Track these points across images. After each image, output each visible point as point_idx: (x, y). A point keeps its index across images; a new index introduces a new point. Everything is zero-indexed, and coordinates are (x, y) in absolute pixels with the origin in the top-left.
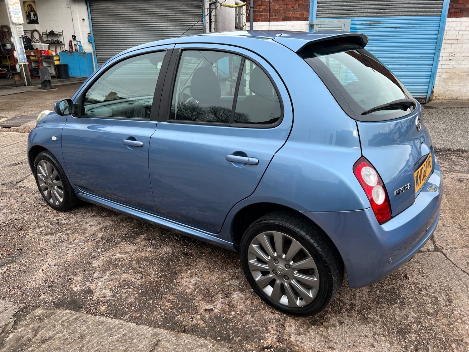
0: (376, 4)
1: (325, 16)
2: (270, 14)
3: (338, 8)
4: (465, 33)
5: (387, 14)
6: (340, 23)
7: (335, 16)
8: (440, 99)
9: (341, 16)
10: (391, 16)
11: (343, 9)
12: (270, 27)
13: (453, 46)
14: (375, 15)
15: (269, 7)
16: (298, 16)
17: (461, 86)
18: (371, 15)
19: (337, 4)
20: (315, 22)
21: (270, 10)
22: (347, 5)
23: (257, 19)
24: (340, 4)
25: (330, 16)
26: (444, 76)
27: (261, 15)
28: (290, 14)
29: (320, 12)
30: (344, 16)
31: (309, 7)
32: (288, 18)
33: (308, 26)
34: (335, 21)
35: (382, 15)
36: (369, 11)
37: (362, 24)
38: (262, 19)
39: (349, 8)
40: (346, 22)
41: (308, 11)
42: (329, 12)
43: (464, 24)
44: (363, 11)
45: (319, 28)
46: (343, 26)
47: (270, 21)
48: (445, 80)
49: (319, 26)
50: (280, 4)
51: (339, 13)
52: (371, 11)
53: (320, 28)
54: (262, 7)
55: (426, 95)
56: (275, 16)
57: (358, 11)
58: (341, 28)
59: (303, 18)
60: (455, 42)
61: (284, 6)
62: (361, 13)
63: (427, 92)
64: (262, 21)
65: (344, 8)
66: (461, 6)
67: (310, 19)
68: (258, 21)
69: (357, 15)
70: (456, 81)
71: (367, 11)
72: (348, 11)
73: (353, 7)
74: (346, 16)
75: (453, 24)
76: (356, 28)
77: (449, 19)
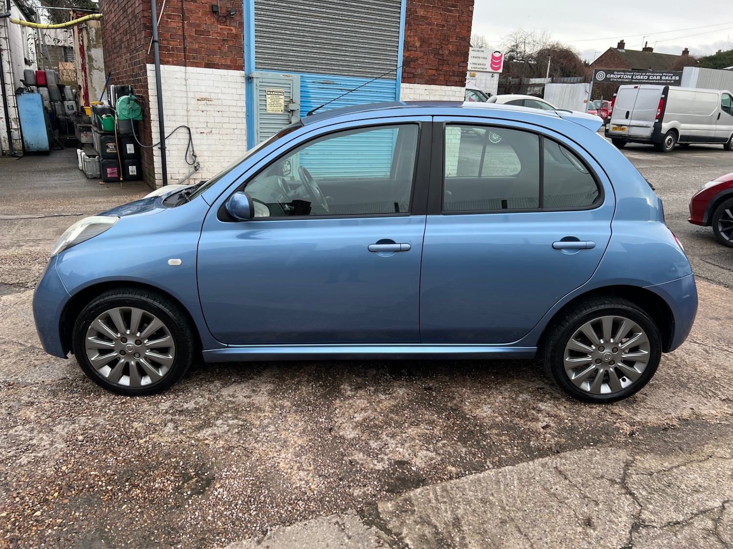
0: (328, 59)
1: (267, 67)
2: (185, 55)
3: (283, 58)
5: (340, 73)
6: (287, 78)
7: (280, 68)
9: (287, 69)
10: (345, 75)
11: (289, 60)
12: (187, 74)
14: (328, 72)
15: (182, 43)
16: (229, 63)
18: (323, 72)
19: (281, 52)
20: (255, 74)
21: (185, 48)
22: (294, 56)
23: (166, 60)
24: (285, 53)
25: (273, 68)
27: (172, 55)
28: (216, 59)
29: (260, 61)
31: (244, 52)
32: (214, 64)
33: (244, 78)
34: (281, 75)
35: (335, 73)
36: (320, 66)
37: (314, 82)
38: (173, 61)
39: (296, 59)
40: (294, 78)
41: (242, 57)
42: (272, 62)
43: (418, 92)
44: (313, 66)
45: (260, 82)
46: (291, 82)
47: (186, 66)
49: (261, 80)
50: (199, 41)
51: (284, 65)
52: (322, 67)
53: (262, 82)
54: (172, 43)
56: (194, 58)
57: (307, 65)
58: (289, 86)
59: (235, 66)
61: (206, 46)
64: (173, 64)
65: (291, 59)
66: (413, 71)
67: (246, 68)
68: (167, 63)
69: (307, 70)
71: (318, 66)
72: (295, 64)
73: (301, 60)
74: (294, 69)
75: (408, 91)
76: (307, 87)
77: (403, 85)
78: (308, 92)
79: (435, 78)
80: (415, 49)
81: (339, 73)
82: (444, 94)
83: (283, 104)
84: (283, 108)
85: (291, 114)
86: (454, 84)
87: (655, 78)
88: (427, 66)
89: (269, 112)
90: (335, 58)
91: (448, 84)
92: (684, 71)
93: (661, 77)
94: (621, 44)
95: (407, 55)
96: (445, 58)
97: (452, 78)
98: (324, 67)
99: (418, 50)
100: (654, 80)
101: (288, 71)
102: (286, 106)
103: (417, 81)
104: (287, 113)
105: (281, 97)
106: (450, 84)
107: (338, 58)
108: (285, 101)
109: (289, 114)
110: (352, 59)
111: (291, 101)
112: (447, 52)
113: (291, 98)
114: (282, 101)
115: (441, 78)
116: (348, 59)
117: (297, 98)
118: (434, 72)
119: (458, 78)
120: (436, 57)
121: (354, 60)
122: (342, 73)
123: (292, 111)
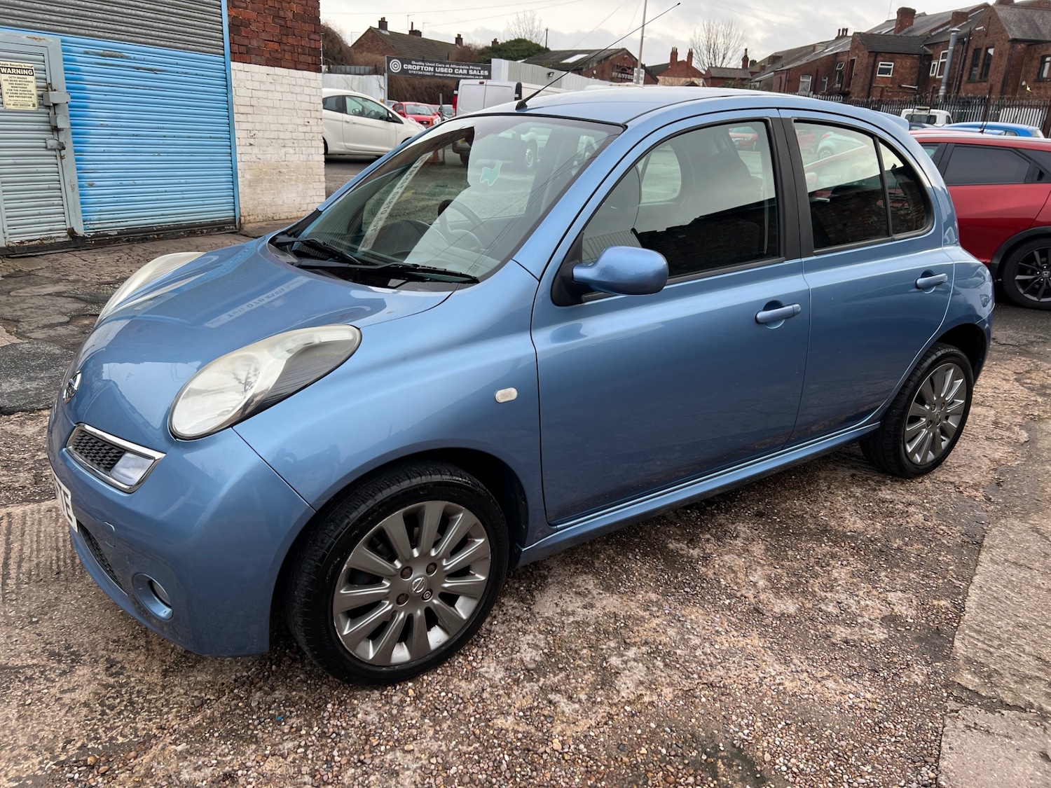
0: (107, 10)
3: (21, 3)
4: (261, 94)
5: (132, 37)
6: (35, 42)
7: (19, 23)
8: (252, 221)
9: (34, 25)
10: (141, 43)
11: (36, 9)
13: (250, 118)
14: (110, 35)
17: (274, 194)
18: (101, 34)
25: (7, 20)
26: (248, 176)
30: (42, 26)
34: (24, 36)
35: (123, 37)
36: (95, 24)
37: (86, 53)
39: (48, 7)
40: (50, 43)
42: (2, 10)
43: (257, 77)
44: (81, 21)
46: (44, 51)
48: (253, 184)
51: (26, 17)
52: (98, 24)
55: (233, 214)
57: (70, 20)
58: (42, 58)
60: (250, 110)
62: (79, 25)
63: (234, 210)
65: (38, 5)
66: (246, 42)
69: (72, 30)
70: (266, 184)
71: (90, 23)
72: (48, 17)
73: (58, 9)
74: (46, 26)
75: (242, 75)
76: (75, 61)
77: (234, 65)
78: (79, 70)
79: (279, 56)
80: (244, 5)
81: (130, 38)
82: (294, 83)
83: (34, 91)
84: (35, 99)
85: (52, 112)
86: (306, 67)
87: (461, 71)
88: (264, 36)
89: (8, 107)
90: (120, 10)
91: (298, 67)
92: (492, 64)
93: (468, 70)
94: (383, 23)
95: (234, 14)
96: (289, 24)
97: (302, 58)
98: (102, 25)
99: (250, 7)
100: (460, 74)
101: (31, 28)
102: (41, 96)
103: (254, 60)
104: (44, 110)
105: (29, 78)
106: (301, 67)
107: (125, 11)
108: (37, 87)
109: (47, 111)
110: (148, 15)
111: (49, 87)
112: (290, 15)
113: (49, 81)
114: (32, 85)
115: (286, 57)
116: (142, 13)
117: (59, 80)
118: (276, 46)
119: (310, 58)
120: (277, 21)
121: (153, 15)
122: (134, 39)
123: (55, 105)
